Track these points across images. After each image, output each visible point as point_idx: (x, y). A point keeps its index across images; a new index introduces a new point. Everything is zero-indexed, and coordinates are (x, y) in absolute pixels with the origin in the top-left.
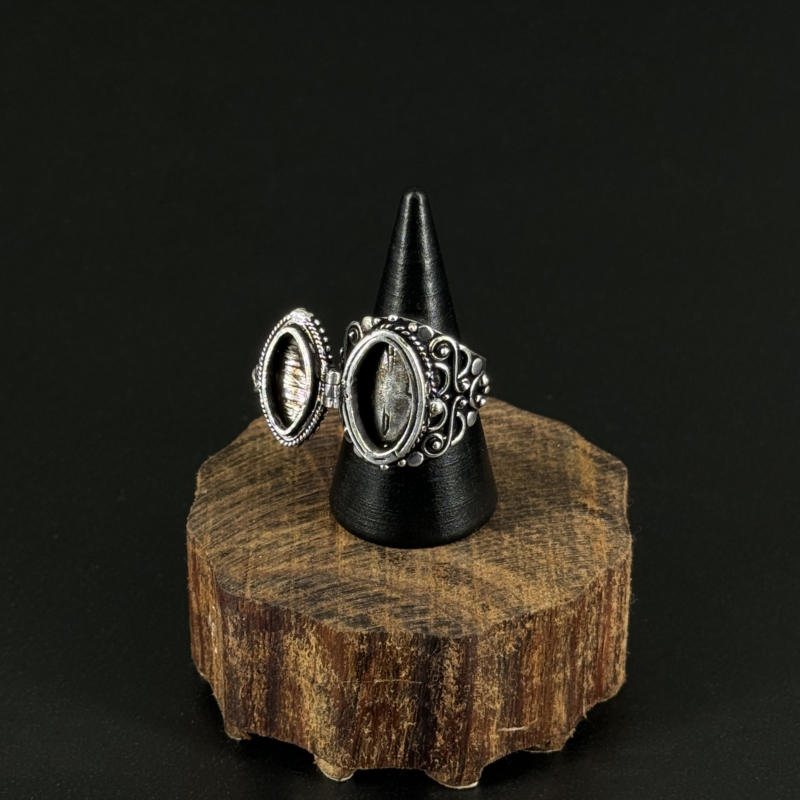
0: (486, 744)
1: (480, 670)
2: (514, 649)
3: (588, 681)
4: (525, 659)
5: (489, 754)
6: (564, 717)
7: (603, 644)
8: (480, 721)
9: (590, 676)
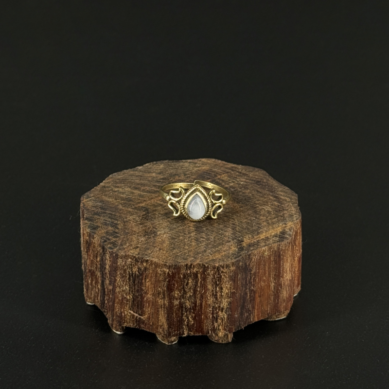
0: (123, 314)
1: (119, 273)
2: (137, 273)
3: (188, 318)
4: (143, 281)
5: (125, 320)
6: (166, 326)
7: (201, 304)
8: (119, 300)
9: (190, 316)
